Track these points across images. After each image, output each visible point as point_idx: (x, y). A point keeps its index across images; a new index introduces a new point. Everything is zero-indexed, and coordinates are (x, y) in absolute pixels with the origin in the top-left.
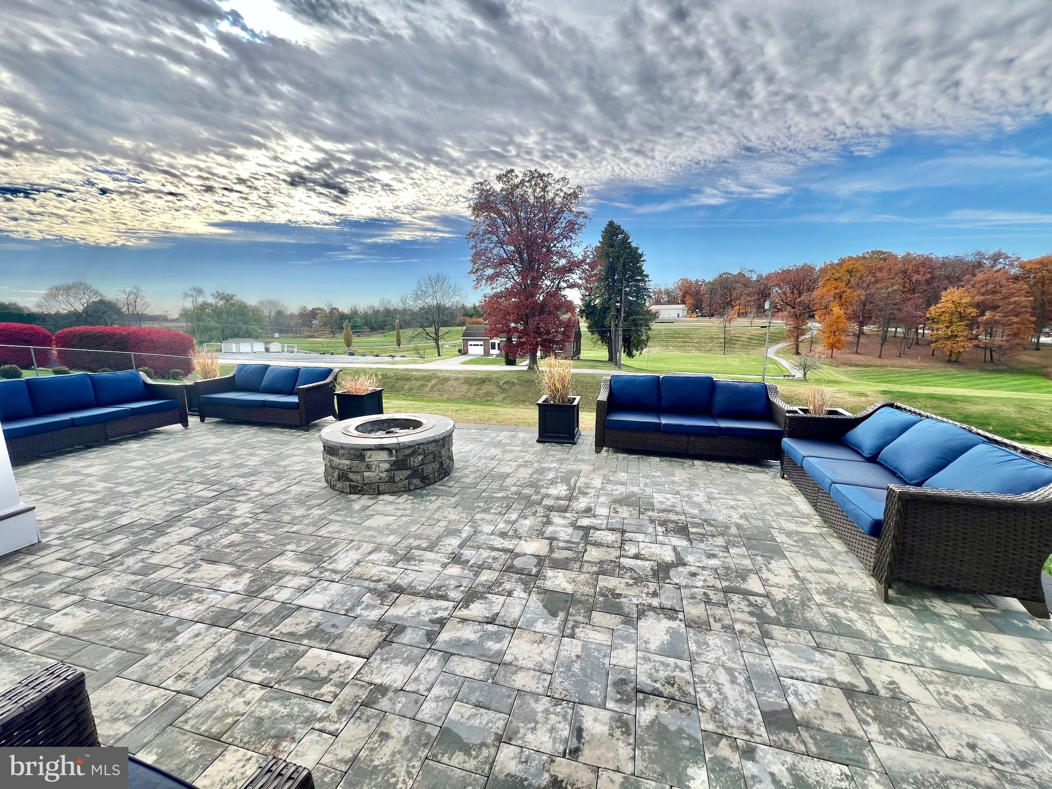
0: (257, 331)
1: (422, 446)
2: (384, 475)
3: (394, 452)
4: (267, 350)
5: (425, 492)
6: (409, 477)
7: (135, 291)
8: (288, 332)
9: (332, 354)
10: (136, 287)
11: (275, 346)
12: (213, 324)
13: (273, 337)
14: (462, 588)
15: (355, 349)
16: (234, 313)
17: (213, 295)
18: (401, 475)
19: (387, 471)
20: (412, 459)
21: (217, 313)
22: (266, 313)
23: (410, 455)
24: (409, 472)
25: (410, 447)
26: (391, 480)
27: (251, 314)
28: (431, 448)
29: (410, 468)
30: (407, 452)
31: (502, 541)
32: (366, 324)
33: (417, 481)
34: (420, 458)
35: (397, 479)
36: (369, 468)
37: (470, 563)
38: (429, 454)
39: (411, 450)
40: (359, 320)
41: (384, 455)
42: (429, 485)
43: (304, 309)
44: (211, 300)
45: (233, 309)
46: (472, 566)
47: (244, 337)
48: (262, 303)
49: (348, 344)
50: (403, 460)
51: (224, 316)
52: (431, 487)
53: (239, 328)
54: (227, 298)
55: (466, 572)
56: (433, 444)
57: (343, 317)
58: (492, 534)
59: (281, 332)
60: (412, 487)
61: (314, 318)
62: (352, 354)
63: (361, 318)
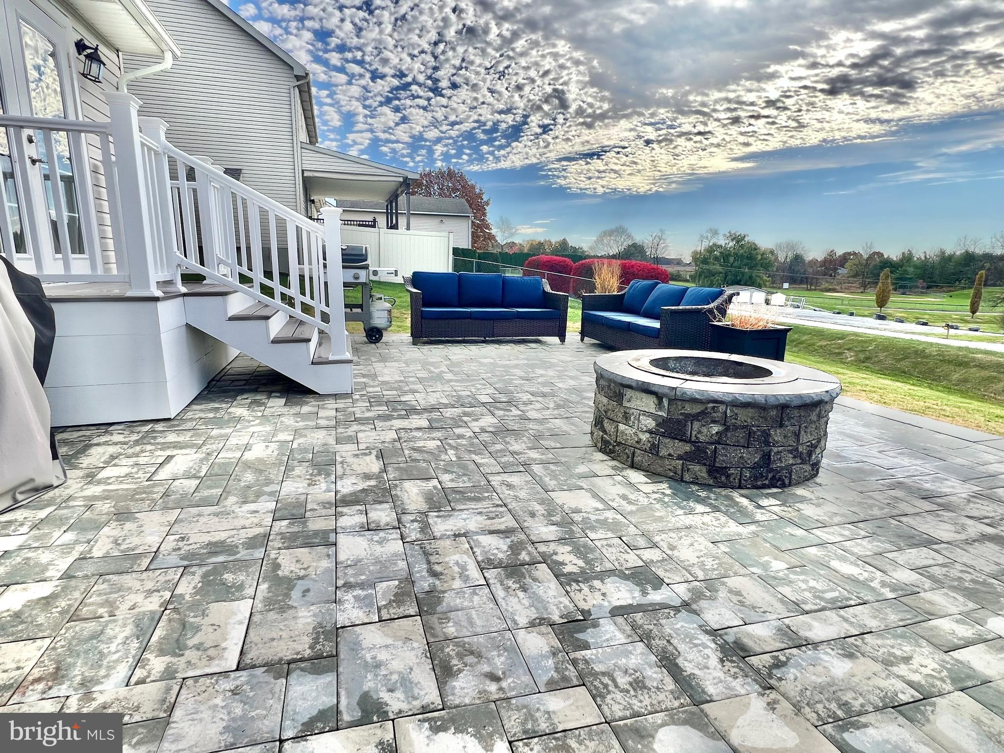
0: (761, 279)
1: (722, 408)
2: (644, 437)
3: (665, 402)
4: (767, 302)
5: (703, 494)
6: (685, 457)
7: (660, 234)
8: (801, 282)
9: (852, 314)
10: (661, 230)
11: (778, 298)
12: (718, 268)
13: (781, 288)
14: (493, 687)
15: (890, 311)
16: (742, 256)
17: (724, 235)
18: (673, 447)
19: (650, 432)
20: (696, 425)
21: (726, 255)
22: (781, 258)
23: (696, 417)
24: (688, 448)
25: (694, 400)
26: (654, 449)
27: (759, 257)
28: (744, 416)
29: (689, 441)
30: (689, 409)
31: (714, 661)
32: (922, 277)
33: (699, 470)
34: (716, 429)
35: (663, 452)
36: (626, 417)
37: (579, 654)
38: (736, 428)
39: (698, 409)
40: (911, 269)
41: (648, 404)
42: (725, 486)
43: (832, 253)
44: (722, 242)
45: (742, 251)
46: (574, 662)
47: (746, 284)
48: (779, 246)
49: (882, 302)
50: (678, 422)
51: (731, 259)
52: (724, 492)
53: (743, 274)
54: (738, 239)
55: (550, 662)
56: (751, 412)
57: (887, 264)
58: (713, 633)
59: (793, 281)
60: (687, 477)
61: (842, 266)
62: (881, 318)
63: (916, 267)
